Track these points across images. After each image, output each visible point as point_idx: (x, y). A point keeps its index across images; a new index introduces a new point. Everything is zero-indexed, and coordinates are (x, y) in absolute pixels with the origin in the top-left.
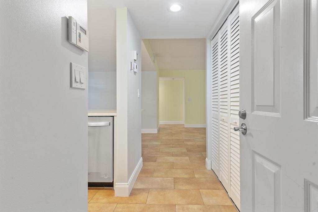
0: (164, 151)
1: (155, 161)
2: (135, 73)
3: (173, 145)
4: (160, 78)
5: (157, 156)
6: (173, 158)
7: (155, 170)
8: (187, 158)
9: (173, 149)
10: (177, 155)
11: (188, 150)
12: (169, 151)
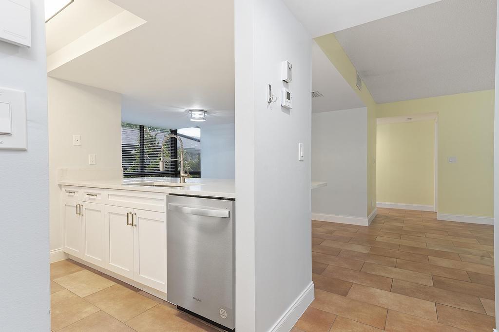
0: (373, 273)
1: (345, 294)
2: (286, 109)
3: (399, 261)
4: (377, 119)
5: (352, 281)
6: (391, 295)
7: (338, 319)
8: (431, 306)
9: (394, 269)
10: (402, 291)
11: (438, 283)
12: (383, 274)
